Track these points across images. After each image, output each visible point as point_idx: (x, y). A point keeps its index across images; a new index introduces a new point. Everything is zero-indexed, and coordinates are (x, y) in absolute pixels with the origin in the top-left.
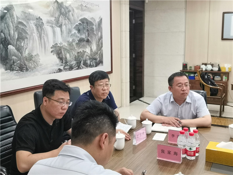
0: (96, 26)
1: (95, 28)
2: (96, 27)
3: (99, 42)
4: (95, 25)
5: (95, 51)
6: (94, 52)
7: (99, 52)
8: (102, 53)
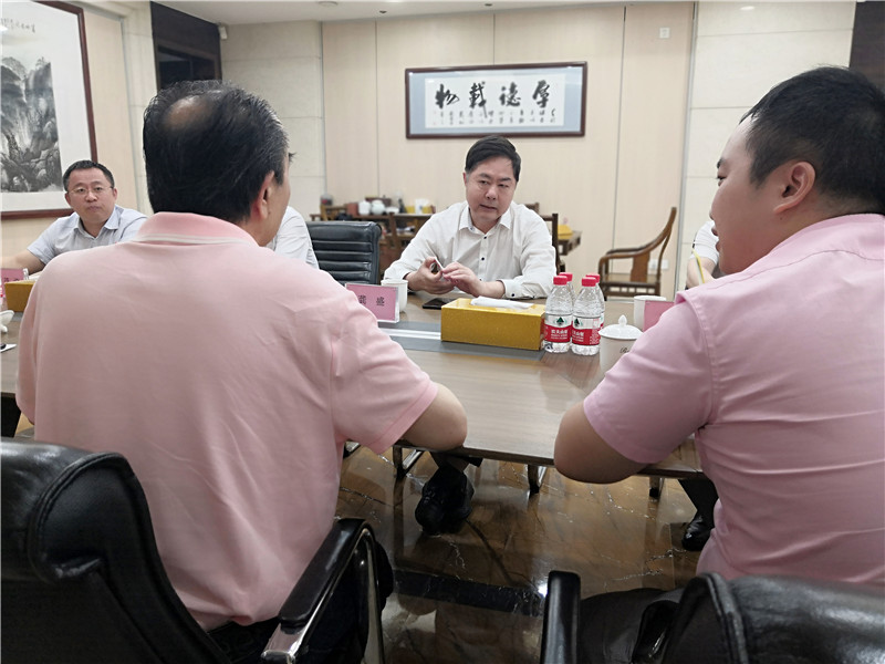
0: (26, 81)
1: (23, 87)
2: (27, 85)
3: (41, 126)
4: (22, 79)
5: (27, 150)
6: (24, 151)
7: (44, 153)
8: (55, 155)
